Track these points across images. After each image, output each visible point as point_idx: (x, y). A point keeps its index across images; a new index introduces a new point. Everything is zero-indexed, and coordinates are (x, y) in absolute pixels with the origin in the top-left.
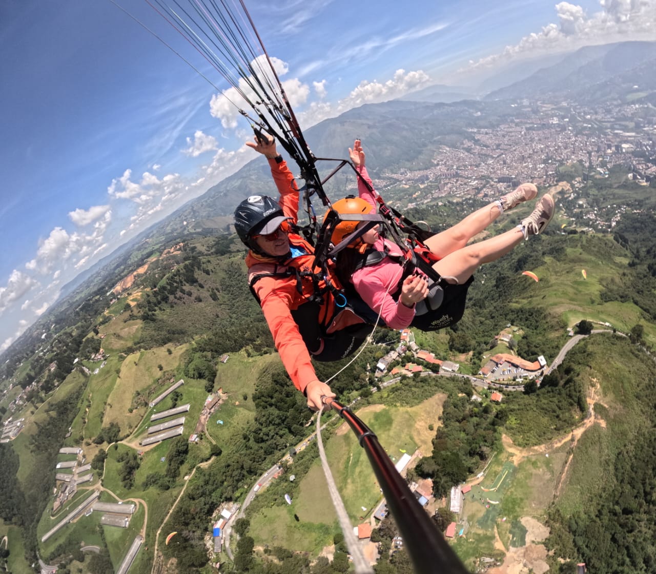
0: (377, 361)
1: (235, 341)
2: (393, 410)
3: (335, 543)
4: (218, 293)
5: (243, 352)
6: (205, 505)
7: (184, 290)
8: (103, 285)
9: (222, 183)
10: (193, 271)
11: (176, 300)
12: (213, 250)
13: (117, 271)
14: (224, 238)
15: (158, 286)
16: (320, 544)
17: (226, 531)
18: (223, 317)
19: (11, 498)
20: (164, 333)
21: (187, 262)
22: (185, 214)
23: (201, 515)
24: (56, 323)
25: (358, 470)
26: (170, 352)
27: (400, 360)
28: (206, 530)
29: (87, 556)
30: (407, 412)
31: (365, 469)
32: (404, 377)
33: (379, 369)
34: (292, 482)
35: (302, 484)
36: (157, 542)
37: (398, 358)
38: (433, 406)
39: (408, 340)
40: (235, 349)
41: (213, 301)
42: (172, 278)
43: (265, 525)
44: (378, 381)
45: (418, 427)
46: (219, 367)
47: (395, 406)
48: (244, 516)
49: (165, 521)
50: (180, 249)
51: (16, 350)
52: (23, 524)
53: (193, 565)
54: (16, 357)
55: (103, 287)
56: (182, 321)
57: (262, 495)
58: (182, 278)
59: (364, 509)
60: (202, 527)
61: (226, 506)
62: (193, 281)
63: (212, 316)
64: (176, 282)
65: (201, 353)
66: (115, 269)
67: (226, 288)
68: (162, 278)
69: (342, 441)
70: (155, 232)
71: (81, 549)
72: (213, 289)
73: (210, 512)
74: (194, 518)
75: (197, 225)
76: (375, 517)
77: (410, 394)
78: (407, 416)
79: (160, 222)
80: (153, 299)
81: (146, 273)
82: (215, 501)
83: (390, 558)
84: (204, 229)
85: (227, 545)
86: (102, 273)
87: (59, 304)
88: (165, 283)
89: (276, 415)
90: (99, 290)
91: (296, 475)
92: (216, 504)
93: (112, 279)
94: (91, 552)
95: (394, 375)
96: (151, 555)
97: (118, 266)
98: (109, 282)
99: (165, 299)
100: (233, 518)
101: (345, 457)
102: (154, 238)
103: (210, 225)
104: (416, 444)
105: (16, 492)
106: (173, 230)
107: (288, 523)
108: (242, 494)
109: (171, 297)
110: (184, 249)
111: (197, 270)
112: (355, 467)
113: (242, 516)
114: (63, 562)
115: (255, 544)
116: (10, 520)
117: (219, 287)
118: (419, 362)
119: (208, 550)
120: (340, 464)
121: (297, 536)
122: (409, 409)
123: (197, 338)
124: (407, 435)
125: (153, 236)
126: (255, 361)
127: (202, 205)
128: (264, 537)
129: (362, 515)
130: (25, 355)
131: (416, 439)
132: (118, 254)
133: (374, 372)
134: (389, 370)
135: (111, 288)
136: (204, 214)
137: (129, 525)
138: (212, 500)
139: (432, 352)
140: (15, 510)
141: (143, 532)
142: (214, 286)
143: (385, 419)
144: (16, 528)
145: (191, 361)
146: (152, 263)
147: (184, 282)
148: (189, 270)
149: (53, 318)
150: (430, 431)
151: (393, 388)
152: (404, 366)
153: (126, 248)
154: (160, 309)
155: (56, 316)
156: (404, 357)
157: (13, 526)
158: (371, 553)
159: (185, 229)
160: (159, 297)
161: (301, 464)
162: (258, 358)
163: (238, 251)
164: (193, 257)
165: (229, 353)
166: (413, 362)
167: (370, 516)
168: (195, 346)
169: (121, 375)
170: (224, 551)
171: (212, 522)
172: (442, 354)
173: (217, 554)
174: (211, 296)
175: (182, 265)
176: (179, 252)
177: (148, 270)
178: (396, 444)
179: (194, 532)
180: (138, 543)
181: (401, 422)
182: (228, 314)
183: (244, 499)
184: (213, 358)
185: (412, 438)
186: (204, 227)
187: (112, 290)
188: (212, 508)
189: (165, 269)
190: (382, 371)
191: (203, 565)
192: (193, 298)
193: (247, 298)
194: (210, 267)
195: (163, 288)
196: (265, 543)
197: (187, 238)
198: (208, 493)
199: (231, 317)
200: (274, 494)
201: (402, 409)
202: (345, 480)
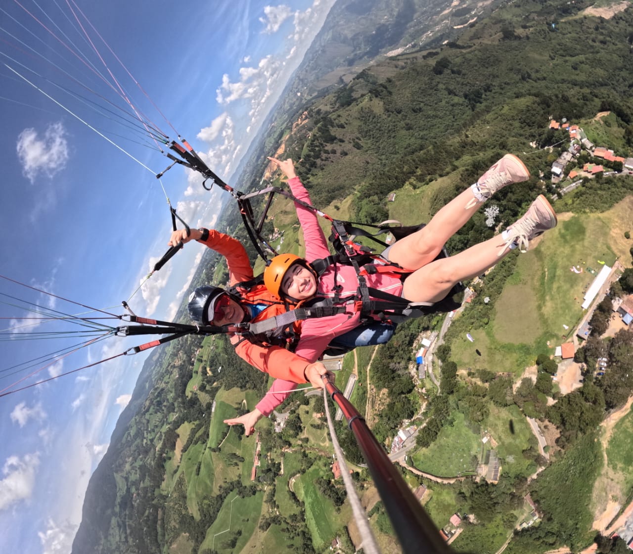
0: (551, 166)
1: (396, 178)
2: (583, 217)
3: (538, 363)
4: (360, 142)
5: (407, 186)
6: (406, 337)
7: (327, 151)
8: (253, 178)
9: (314, 42)
10: (328, 131)
11: (324, 162)
12: (338, 105)
13: (259, 162)
14: (343, 90)
15: (302, 156)
16: (522, 365)
17: (427, 359)
18: (374, 162)
19: (241, 370)
20: (324, 194)
21: (319, 125)
22: (295, 86)
23: (404, 346)
24: (229, 225)
25: (555, 286)
26: (337, 208)
27: (576, 161)
28: (409, 359)
29: (310, 399)
30: (599, 218)
31: (563, 284)
32: (586, 180)
33: (555, 174)
34: (486, 304)
35: (497, 305)
36: (368, 378)
37: (572, 160)
38: (626, 211)
39: (579, 137)
40: (399, 185)
41: (358, 151)
42: (311, 144)
43: (465, 349)
44: (557, 187)
45: (614, 235)
46: (389, 207)
47: (584, 212)
48: (444, 342)
49: (373, 358)
50: (306, 118)
51: (206, 260)
52: (255, 387)
53: (402, 393)
54: (209, 265)
55: (255, 180)
56: (337, 178)
57: (458, 320)
58: (321, 141)
59: (566, 327)
60: (406, 357)
61: (424, 335)
62: (332, 139)
63: (362, 164)
64: (317, 146)
65: (368, 199)
66: (257, 160)
67: (366, 134)
68: (302, 149)
69: (533, 256)
70: (276, 114)
71: (305, 395)
72: (353, 140)
73: (411, 343)
74: (397, 351)
75: (311, 91)
76: (578, 336)
77: (597, 198)
78: (600, 223)
79: (276, 105)
80: (303, 170)
81: (285, 151)
82: (414, 332)
83: (594, 380)
84: (319, 91)
85: (430, 371)
86: (248, 170)
87: (225, 210)
88: (307, 151)
89: (457, 240)
90: (252, 184)
91: (490, 296)
92: (415, 335)
93: (259, 170)
94: (314, 396)
95: (573, 179)
96: (365, 389)
97: (258, 157)
98: (257, 173)
99: (314, 165)
100: (433, 345)
101: (540, 273)
102: (278, 119)
103: (322, 85)
104: (615, 255)
105: (245, 364)
106: (291, 106)
107: (488, 345)
108: (438, 322)
109: (318, 161)
110: (310, 116)
111: (331, 128)
112: (552, 283)
113: (442, 342)
114: (293, 409)
115: (458, 368)
116: (245, 386)
117: (359, 136)
118: (597, 161)
119: (413, 377)
120: (535, 281)
121: (498, 357)
122: (601, 215)
123: (357, 187)
124: (604, 244)
125: (276, 119)
126: (423, 191)
127: (306, 71)
128: (466, 361)
129: (564, 334)
130: (216, 260)
131: (614, 248)
132: (253, 148)
133: (550, 178)
134: (566, 173)
135: (261, 178)
136: (312, 78)
137: (343, 368)
138: (411, 332)
139: (610, 148)
140: (247, 378)
141: (356, 370)
142: (353, 136)
143: (576, 228)
144: (250, 391)
145: (359, 210)
146: (287, 141)
147: (324, 144)
148: (324, 130)
149: (225, 223)
150: (626, 240)
151: (577, 193)
152: (582, 167)
153: (258, 140)
154: (313, 175)
155: (227, 220)
156: (580, 157)
157: (248, 390)
158: (575, 375)
159: (301, 100)
160: (307, 166)
161: (495, 285)
162: (425, 187)
163: (363, 96)
164: (322, 118)
165: (394, 191)
166: (591, 162)
167: (572, 335)
168: (359, 194)
169: (300, 243)
170: (428, 376)
171: (414, 351)
172: (621, 150)
173: (422, 381)
174: (354, 146)
175: (315, 130)
176: (307, 121)
177: (286, 148)
178: (593, 255)
179: (399, 363)
180: (352, 380)
181: (594, 230)
182: (376, 157)
183: (441, 326)
184: (381, 200)
185: (609, 248)
186: (318, 89)
187: (263, 179)
188: (412, 338)
189: (301, 140)
190: (558, 176)
191: (410, 391)
192: (338, 154)
193: (390, 136)
194: (342, 121)
195: (308, 156)
196: (467, 366)
197: (308, 106)
198: (406, 326)
199: (381, 160)
200: (471, 318)
201: (592, 215)
202: (542, 298)
